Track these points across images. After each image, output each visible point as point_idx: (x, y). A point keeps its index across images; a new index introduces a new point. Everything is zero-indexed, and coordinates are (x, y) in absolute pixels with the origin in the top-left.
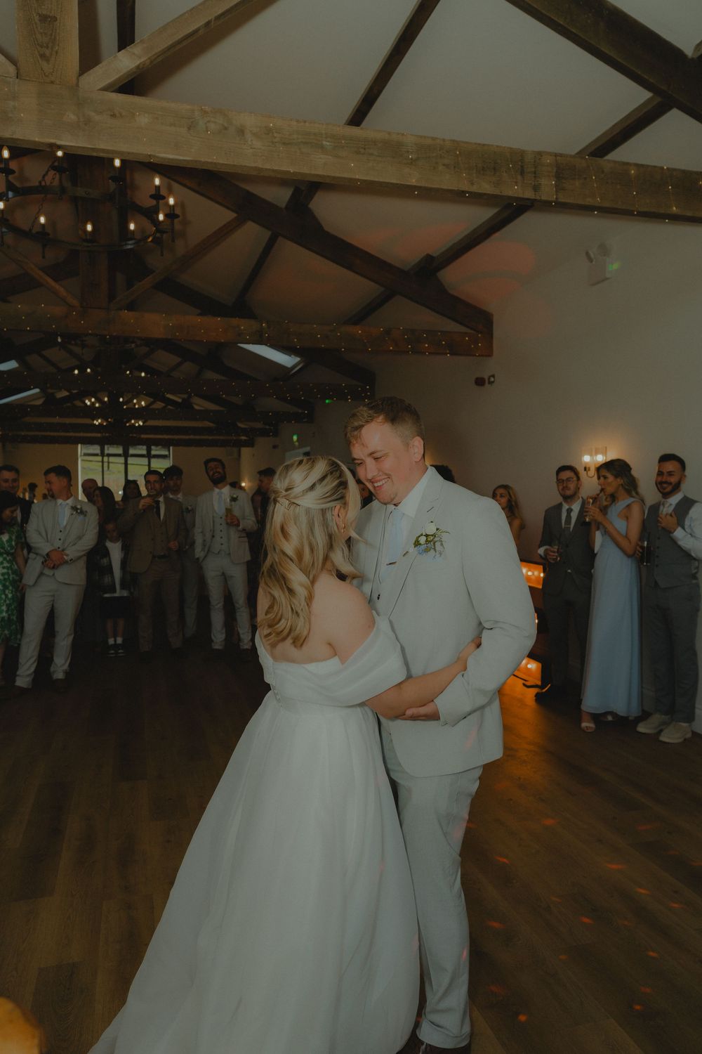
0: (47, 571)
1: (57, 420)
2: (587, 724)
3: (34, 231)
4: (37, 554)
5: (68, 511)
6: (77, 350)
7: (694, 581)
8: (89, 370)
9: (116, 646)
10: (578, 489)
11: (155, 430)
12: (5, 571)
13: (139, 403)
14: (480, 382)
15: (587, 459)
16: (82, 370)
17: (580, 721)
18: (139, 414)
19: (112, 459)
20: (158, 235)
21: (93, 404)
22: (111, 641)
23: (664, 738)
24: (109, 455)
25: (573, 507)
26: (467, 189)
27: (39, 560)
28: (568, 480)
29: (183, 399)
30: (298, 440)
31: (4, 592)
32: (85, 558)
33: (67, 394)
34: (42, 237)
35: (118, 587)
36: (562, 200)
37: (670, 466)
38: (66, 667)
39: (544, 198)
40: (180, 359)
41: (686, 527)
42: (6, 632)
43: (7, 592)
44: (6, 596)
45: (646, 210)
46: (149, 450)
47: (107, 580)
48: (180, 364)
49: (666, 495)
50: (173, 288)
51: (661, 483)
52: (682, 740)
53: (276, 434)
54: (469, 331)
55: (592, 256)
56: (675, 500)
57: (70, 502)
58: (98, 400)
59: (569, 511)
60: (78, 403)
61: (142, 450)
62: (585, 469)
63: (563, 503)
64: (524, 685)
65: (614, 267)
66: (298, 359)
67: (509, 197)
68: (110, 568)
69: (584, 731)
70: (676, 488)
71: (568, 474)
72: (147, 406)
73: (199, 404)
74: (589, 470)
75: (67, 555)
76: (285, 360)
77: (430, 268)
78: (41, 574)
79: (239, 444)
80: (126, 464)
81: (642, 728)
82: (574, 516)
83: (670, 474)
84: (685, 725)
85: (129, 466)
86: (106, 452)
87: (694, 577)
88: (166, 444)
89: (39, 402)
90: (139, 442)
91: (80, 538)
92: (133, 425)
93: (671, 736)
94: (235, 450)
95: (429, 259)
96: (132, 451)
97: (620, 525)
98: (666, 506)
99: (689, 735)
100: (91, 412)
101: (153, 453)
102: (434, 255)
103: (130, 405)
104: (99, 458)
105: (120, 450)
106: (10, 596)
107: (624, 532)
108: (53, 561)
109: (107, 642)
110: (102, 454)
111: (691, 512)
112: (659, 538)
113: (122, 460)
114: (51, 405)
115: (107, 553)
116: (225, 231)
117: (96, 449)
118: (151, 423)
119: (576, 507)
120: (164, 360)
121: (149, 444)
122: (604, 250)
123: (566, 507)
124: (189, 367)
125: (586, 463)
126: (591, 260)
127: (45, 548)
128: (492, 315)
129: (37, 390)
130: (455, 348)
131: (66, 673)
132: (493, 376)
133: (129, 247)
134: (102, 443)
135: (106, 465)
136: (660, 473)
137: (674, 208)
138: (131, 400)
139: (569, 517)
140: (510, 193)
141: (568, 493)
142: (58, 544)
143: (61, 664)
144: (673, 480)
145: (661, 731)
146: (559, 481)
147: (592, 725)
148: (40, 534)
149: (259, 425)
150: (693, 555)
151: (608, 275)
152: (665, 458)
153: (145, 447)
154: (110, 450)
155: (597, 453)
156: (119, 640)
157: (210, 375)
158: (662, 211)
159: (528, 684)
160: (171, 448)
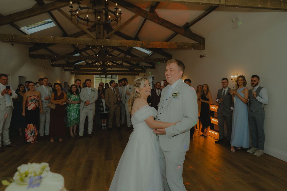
0: (85, 106)
1: (89, 69)
2: (233, 150)
3: (85, 19)
4: (83, 102)
5: (90, 91)
6: (94, 50)
7: (263, 110)
8: (97, 55)
9: (104, 126)
10: (227, 85)
11: (114, 71)
12: (77, 106)
13: (110, 64)
14: (201, 56)
15: (232, 77)
16: (96, 55)
17: (231, 149)
18: (109, 67)
19: (102, 79)
20: (116, 19)
21: (98, 64)
22: (103, 125)
23: (255, 154)
24: (102, 78)
25: (225, 90)
26: (200, 2)
27: (84, 103)
28: (225, 82)
29: (121, 63)
30: (151, 74)
31: (76, 111)
32: (95, 103)
33: (92, 62)
34: (87, 20)
35: (105, 111)
36: (227, 4)
37: (255, 79)
38: (91, 131)
39: (222, 4)
40: (120, 53)
41: (260, 95)
42: (77, 121)
43: (77, 111)
44: (77, 112)
45: (251, 6)
46: (112, 76)
47: (102, 109)
48: (120, 54)
49: (254, 87)
50: (119, 34)
51: (252, 84)
52: (261, 155)
53: (145, 72)
54: (198, 43)
55: (234, 21)
56: (256, 88)
57: (91, 88)
58: (99, 63)
59: (225, 91)
60: (94, 64)
61: (110, 76)
62: (232, 79)
63: (223, 88)
64: (214, 139)
65: (240, 24)
66: (151, 52)
67: (212, 4)
68: (103, 106)
69: (232, 152)
70: (257, 84)
71: (225, 81)
72: (112, 65)
73: (125, 64)
74: (233, 80)
75: (90, 102)
76: (148, 52)
77: (187, 26)
78: (84, 107)
79: (135, 75)
80: (106, 80)
81: (248, 151)
82: (226, 92)
83: (255, 81)
84: (261, 151)
85: (107, 81)
86: (101, 77)
87: (263, 109)
88: (116, 75)
89: (85, 64)
90: (110, 74)
91: (93, 98)
92: (108, 70)
93: (258, 154)
94: (134, 76)
95: (187, 23)
96: (107, 77)
97: (242, 95)
98: (254, 89)
99: (263, 154)
100: (97, 67)
101: (113, 77)
102: (189, 22)
103: (107, 65)
104: (99, 79)
105: (104, 76)
106: (78, 112)
107: (243, 97)
108: (87, 104)
109: (102, 125)
110: (100, 78)
111: (261, 91)
112: (252, 98)
113: (105, 79)
114: (88, 65)
115: (102, 102)
116: (133, 18)
117: (98, 76)
118: (113, 69)
119: (227, 90)
120: (116, 53)
121: (112, 75)
122: (237, 19)
123: (224, 89)
124: (122, 55)
125: (232, 78)
126: (233, 22)
127: (85, 100)
128: (205, 38)
129: (84, 61)
130: (194, 47)
131: (92, 133)
132: (205, 55)
133: (109, 22)
134: (100, 74)
135: (101, 80)
136: (252, 81)
137: (259, 5)
138: (107, 63)
139: (224, 93)
140: (212, 3)
141: (225, 86)
142: (88, 99)
143: (90, 130)
144: (255, 83)
145: (254, 152)
146: (222, 82)
147: (234, 150)
148: (84, 97)
149: (141, 70)
150: (263, 103)
151: (238, 26)
152: (253, 76)
153: (111, 76)
154: (102, 76)
155: (235, 75)
156: (105, 125)
157: (128, 56)
158: (256, 6)
159: (215, 138)
160: (117, 76)
